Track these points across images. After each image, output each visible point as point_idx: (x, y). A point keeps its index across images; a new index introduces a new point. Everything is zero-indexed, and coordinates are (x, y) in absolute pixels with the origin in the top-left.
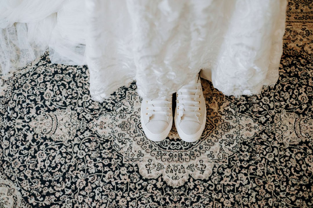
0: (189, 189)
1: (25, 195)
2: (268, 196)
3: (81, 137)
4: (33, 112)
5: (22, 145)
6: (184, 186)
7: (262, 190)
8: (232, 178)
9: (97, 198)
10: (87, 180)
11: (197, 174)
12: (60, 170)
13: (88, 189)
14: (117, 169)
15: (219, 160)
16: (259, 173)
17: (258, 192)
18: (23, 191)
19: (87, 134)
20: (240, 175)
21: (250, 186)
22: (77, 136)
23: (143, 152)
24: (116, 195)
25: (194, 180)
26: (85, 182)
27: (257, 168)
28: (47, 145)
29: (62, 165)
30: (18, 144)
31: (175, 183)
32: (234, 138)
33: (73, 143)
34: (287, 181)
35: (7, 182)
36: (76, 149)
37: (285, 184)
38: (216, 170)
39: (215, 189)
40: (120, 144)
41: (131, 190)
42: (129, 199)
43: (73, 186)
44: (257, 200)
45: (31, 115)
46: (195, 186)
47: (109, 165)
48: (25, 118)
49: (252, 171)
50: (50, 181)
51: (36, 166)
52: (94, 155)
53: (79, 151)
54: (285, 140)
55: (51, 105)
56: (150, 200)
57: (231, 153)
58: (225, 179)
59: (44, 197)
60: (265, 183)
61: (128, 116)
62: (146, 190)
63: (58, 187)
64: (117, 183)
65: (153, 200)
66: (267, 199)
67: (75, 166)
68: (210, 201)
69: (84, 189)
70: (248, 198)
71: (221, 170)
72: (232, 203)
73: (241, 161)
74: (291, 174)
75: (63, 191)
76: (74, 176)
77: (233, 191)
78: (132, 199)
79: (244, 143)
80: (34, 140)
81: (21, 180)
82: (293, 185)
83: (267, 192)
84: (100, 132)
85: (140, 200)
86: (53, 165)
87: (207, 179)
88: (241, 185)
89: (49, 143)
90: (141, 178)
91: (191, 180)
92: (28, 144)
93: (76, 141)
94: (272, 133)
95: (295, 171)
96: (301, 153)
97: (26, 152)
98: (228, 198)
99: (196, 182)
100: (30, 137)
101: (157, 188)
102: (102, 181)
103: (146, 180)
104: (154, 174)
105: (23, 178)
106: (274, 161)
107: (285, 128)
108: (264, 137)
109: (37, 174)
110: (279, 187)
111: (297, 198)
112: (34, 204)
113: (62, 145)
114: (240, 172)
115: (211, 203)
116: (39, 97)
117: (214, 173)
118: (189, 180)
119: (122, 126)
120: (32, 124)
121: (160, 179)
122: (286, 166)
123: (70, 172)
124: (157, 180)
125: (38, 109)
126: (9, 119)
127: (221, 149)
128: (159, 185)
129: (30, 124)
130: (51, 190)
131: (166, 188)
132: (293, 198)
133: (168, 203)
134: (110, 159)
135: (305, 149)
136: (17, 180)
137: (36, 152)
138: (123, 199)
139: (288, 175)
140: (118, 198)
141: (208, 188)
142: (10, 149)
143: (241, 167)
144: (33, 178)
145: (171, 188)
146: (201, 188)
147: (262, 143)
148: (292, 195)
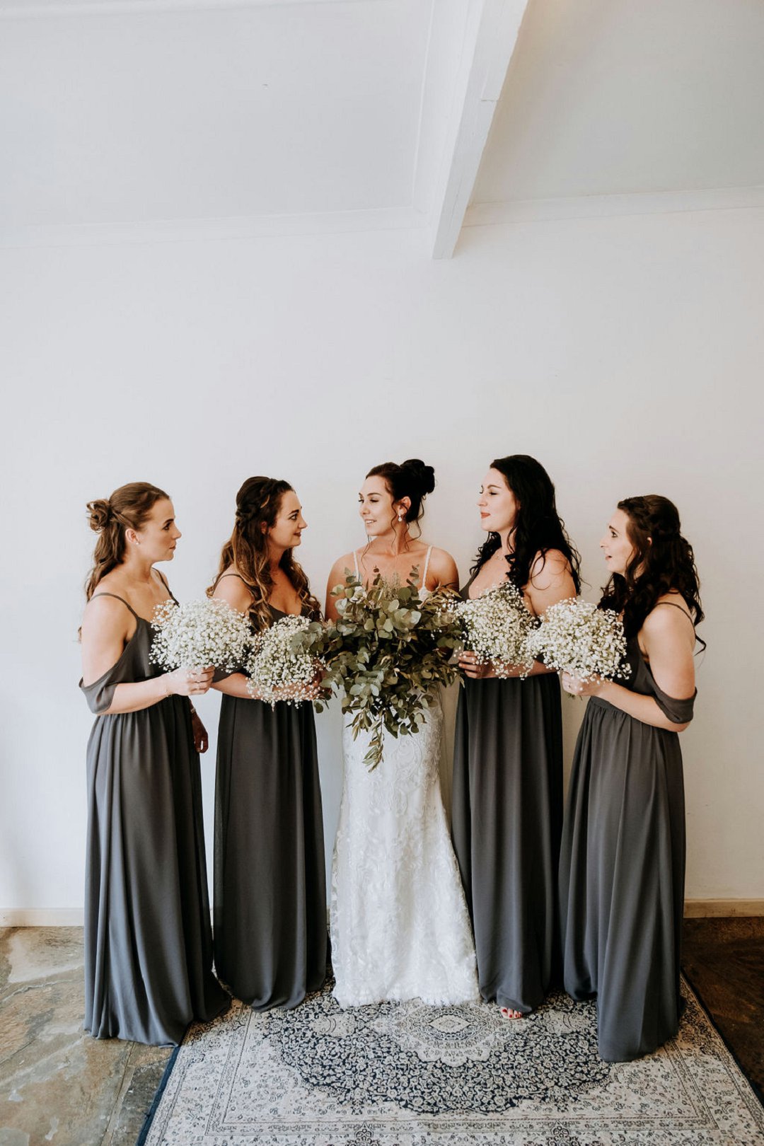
0: (468, 1068)
1: (305, 1077)
2: (547, 1071)
3: (359, 1033)
4: (312, 1017)
5: (302, 1039)
6: (463, 1066)
7: (540, 1067)
8: (509, 1059)
9: (377, 1076)
10: (367, 1064)
11: (475, 1057)
12: (340, 1057)
13: (369, 1070)
14: (395, 1054)
15: (494, 1047)
16: (535, 1054)
17: (536, 1068)
18: (303, 1074)
19: (365, 1031)
20: (517, 1057)
21: (528, 1064)
22: (355, 1032)
23: (421, 1042)
24: (397, 1074)
25: (473, 1062)
26: (365, 1066)
27: (532, 1051)
28: (326, 1040)
29: (341, 1053)
30: (297, 1039)
31: (454, 1064)
32: (507, 1030)
33: (352, 1038)
34: (564, 1060)
35: (287, 1067)
36: (355, 1042)
37: (562, 1062)
38: (492, 1054)
39: (494, 1068)
40: (398, 1038)
41: (411, 1069)
42: (410, 1076)
43: (354, 1069)
44: (536, 1074)
45: (309, 1019)
46: (474, 1065)
47: (388, 1052)
48: (304, 1022)
49: (528, 1054)
50: (330, 1066)
51: (316, 1055)
52: (372, 1045)
53: (358, 1043)
54: (556, 1032)
55: (329, 1011)
56: (431, 1076)
57: (505, 1041)
58: (503, 1060)
59: (325, 1077)
60: (542, 1062)
61: (404, 1018)
62: (426, 1069)
63: (338, 1070)
64: (397, 1065)
65: (434, 1076)
66: (547, 1074)
67: (355, 1053)
68: (490, 1077)
69: (364, 1070)
70: (528, 1073)
71: (498, 1054)
72: (513, 1077)
73: (516, 1047)
74: (567, 1055)
75: (344, 1073)
76: (354, 1062)
77: (512, 1068)
78: (413, 1077)
79: (518, 1034)
80: (313, 1037)
81: (302, 1065)
82: (571, 1063)
83: (545, 1068)
84: (377, 1029)
85: (421, 1077)
86: (333, 1053)
87: (485, 1060)
88: (519, 1064)
89: (327, 1038)
90: (420, 1061)
91: (470, 1061)
92: (308, 1039)
93: (354, 1036)
94: (544, 1026)
95: (571, 1052)
96: (574, 1040)
97: (306, 1045)
98: (508, 1073)
99: (475, 1063)
100: (309, 1034)
101: (436, 1068)
102: (382, 1063)
103: (425, 1062)
104: (433, 1058)
105: (303, 1064)
106: (548, 1046)
107: (555, 1022)
108: (536, 1029)
109: (317, 1061)
110: (557, 1064)
111: (576, 1072)
112: (315, 1083)
113: (340, 1039)
114: (516, 1054)
115: (492, 1078)
116: (317, 1007)
117: (491, 1056)
118: (467, 1062)
119: (398, 1025)
120: (311, 1025)
121: (439, 1061)
122: (561, 1049)
123: (350, 1059)
124: (436, 1062)
125: (316, 1014)
126: (288, 1022)
127: (496, 1038)
128: (438, 1065)
129: (309, 1025)
130: (331, 1072)
131: (444, 1067)
132: (573, 1072)
133: (449, 1078)
134: (389, 1048)
135: (577, 1036)
136: (297, 1065)
137: (315, 1045)
138: (404, 1077)
139: (563, 1055)
140: (398, 1076)
141: (487, 1067)
142: (290, 1043)
143: (518, 1051)
144: (313, 1064)
145: (450, 1067)
146: (480, 1067)
147: (535, 1033)
148: (571, 1069)
